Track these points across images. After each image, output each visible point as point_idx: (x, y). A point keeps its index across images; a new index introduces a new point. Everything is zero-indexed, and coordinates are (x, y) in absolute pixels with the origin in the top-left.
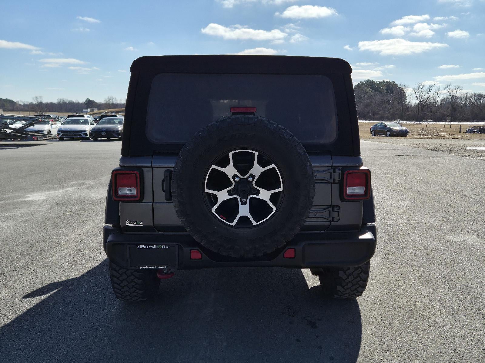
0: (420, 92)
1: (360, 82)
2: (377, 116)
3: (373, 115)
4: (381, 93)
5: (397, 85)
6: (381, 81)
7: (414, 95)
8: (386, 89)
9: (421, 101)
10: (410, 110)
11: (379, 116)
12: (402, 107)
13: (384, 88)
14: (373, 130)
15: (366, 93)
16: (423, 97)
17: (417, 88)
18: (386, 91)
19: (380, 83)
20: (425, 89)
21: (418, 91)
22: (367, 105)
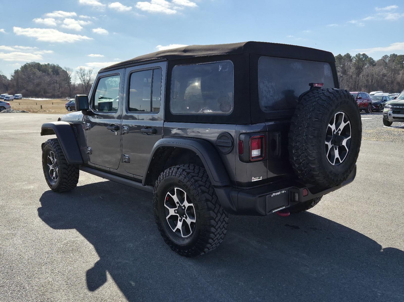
0: (83, 75)
1: (27, 63)
2: (48, 95)
3: (44, 93)
4: (48, 74)
5: (61, 68)
6: (46, 63)
7: (78, 77)
8: (52, 71)
9: (84, 82)
10: (76, 90)
11: (50, 95)
12: (70, 87)
13: (50, 70)
14: (68, 107)
15: (34, 74)
16: (85, 79)
17: (80, 71)
18: (52, 73)
19: (45, 65)
20: (86, 72)
21: (81, 74)
22: (38, 85)
